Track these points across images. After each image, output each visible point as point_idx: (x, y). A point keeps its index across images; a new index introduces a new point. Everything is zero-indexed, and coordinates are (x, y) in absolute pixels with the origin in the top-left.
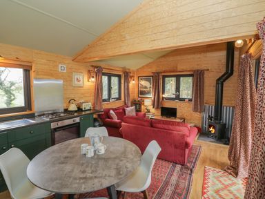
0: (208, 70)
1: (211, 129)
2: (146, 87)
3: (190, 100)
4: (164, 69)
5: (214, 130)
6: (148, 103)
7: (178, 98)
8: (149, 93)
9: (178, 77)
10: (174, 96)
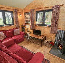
0: (63, 5)
1: (60, 47)
2: (28, 18)
3: (50, 26)
4: (36, 8)
5: (61, 47)
6: (28, 27)
7: (43, 24)
8: (29, 21)
9: (44, 12)
10: (41, 23)
